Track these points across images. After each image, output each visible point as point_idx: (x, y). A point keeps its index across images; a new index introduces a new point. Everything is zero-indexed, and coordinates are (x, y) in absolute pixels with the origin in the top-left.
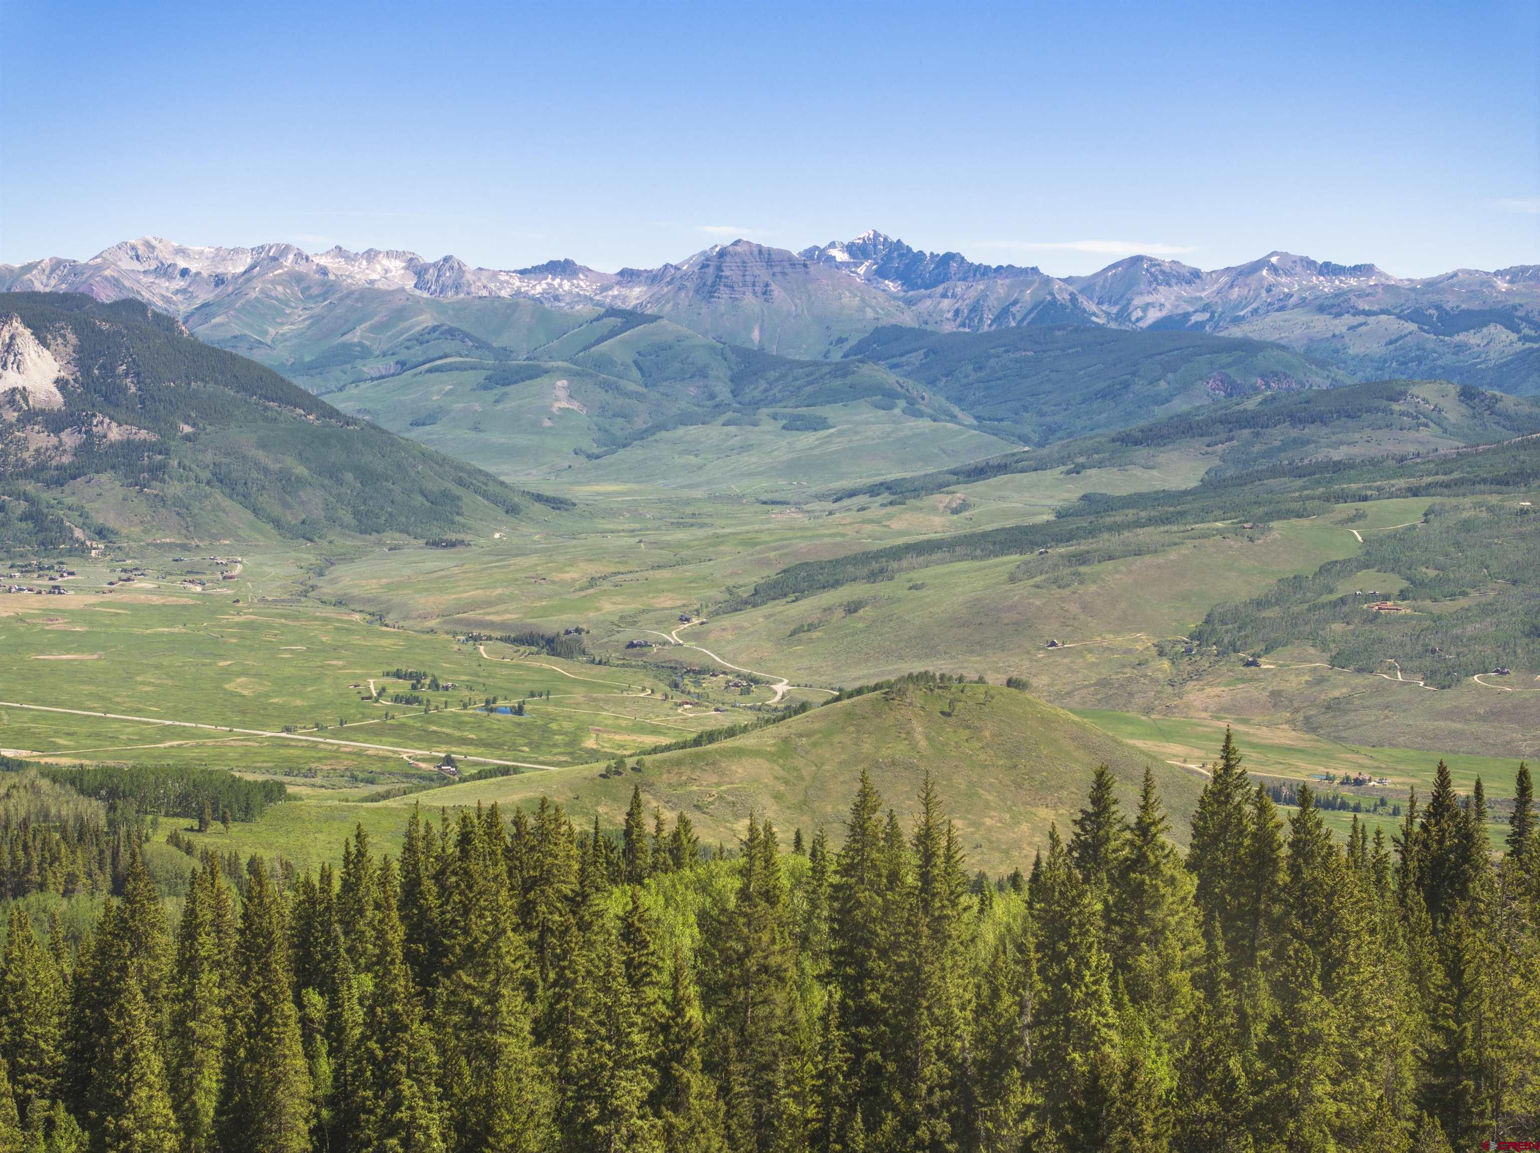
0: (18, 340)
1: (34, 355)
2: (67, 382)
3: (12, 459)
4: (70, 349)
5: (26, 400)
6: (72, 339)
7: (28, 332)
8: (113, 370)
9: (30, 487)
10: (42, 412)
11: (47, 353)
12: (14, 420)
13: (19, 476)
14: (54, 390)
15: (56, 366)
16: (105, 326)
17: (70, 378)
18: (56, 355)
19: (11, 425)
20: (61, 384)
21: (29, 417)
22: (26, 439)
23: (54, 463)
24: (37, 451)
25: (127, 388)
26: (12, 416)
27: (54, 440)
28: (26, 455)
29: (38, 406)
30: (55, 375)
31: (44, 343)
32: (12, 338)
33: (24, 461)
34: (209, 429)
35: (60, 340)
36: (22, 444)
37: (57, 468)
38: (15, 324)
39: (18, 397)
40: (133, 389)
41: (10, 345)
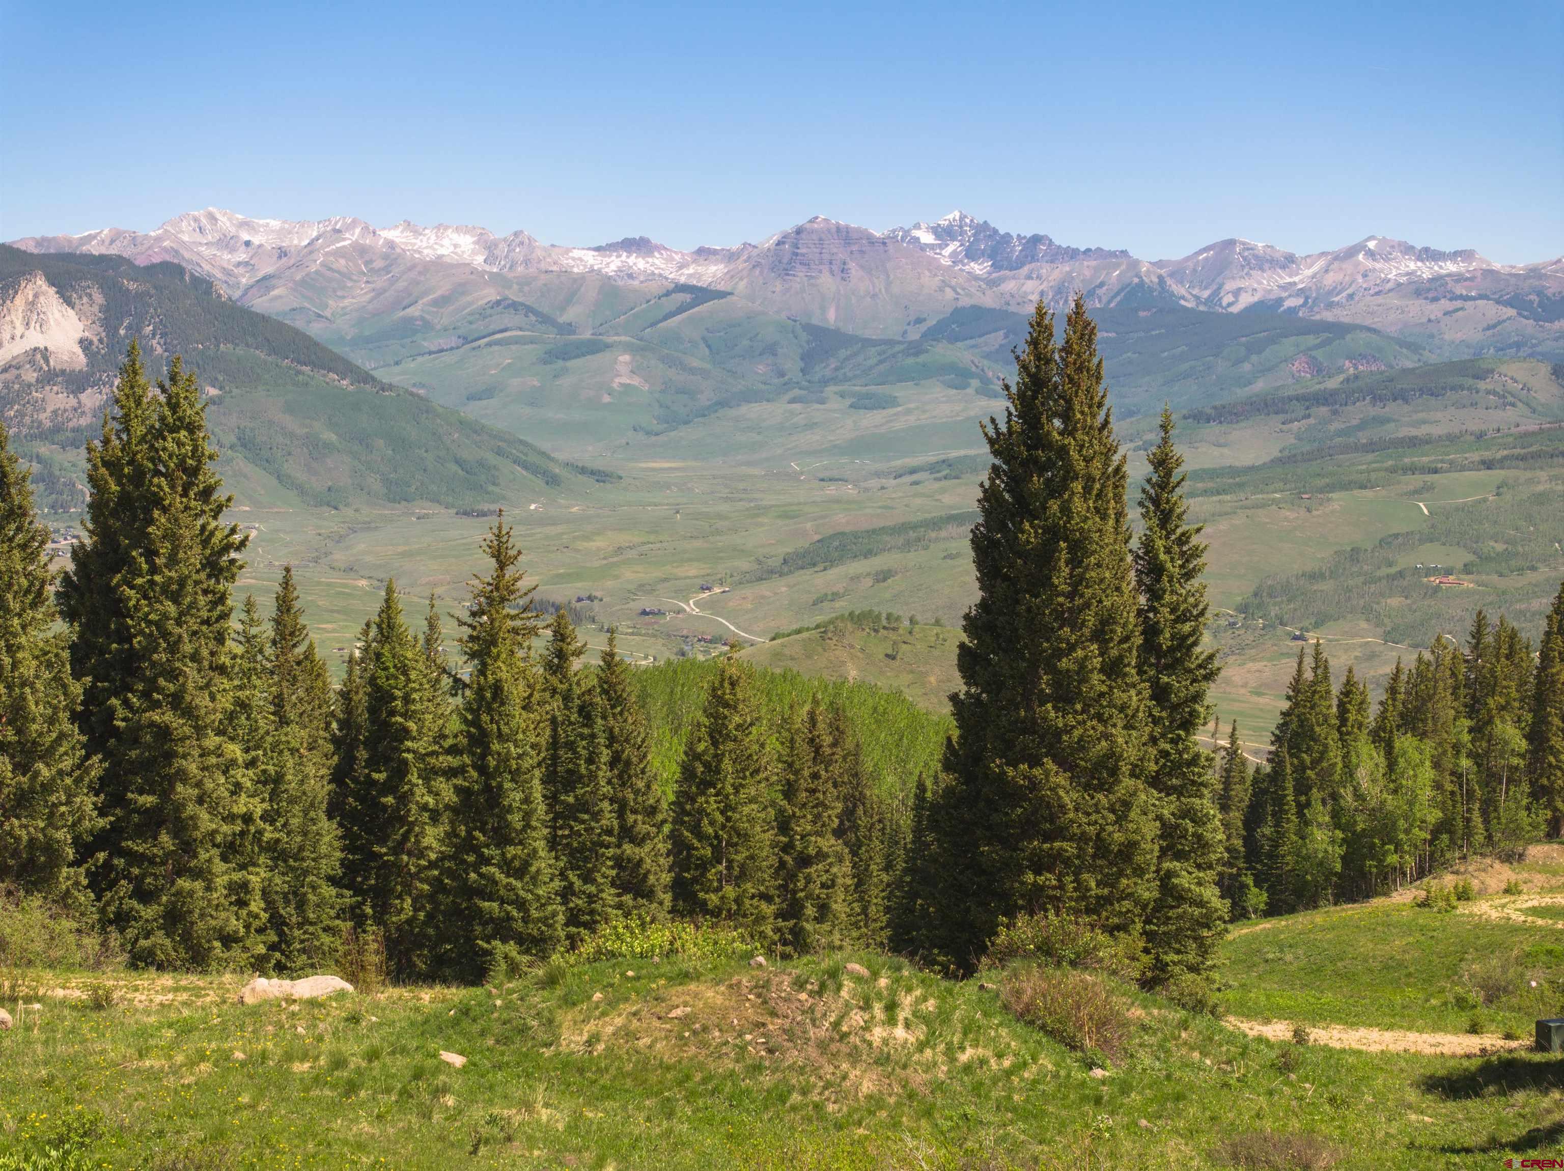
0: (42, 299)
1: (57, 315)
2: (91, 343)
3: (27, 420)
4: (96, 308)
5: (47, 361)
6: (99, 298)
7: (52, 291)
8: (139, 330)
9: (44, 449)
10: (63, 372)
11: (71, 312)
12: (33, 381)
13: (33, 437)
14: (79, 351)
15: (81, 326)
16: (132, 286)
17: (95, 340)
18: (81, 315)
19: (29, 385)
20: (85, 344)
21: (49, 377)
22: (43, 400)
23: (71, 425)
24: (55, 412)
25: (152, 349)
26: (31, 376)
27: (73, 401)
28: (42, 416)
29: (58, 367)
30: (79, 335)
31: (69, 303)
32: (36, 296)
33: (40, 423)
34: (235, 391)
35: (85, 299)
36: (39, 406)
37: (73, 430)
38: (39, 282)
39: (39, 356)
40: (159, 350)
41: (33, 303)
